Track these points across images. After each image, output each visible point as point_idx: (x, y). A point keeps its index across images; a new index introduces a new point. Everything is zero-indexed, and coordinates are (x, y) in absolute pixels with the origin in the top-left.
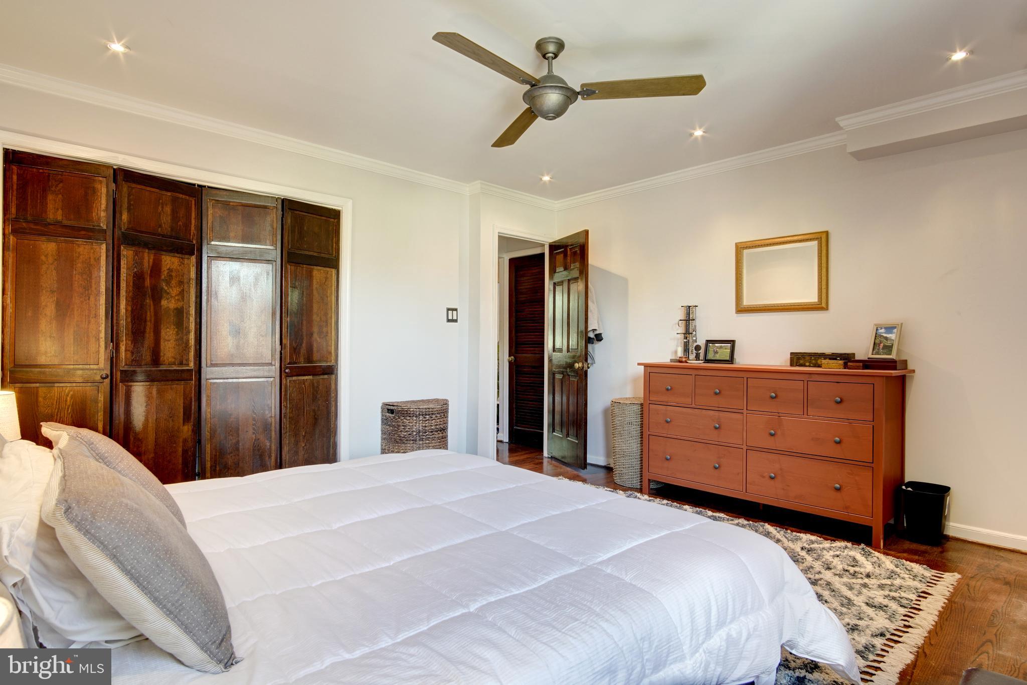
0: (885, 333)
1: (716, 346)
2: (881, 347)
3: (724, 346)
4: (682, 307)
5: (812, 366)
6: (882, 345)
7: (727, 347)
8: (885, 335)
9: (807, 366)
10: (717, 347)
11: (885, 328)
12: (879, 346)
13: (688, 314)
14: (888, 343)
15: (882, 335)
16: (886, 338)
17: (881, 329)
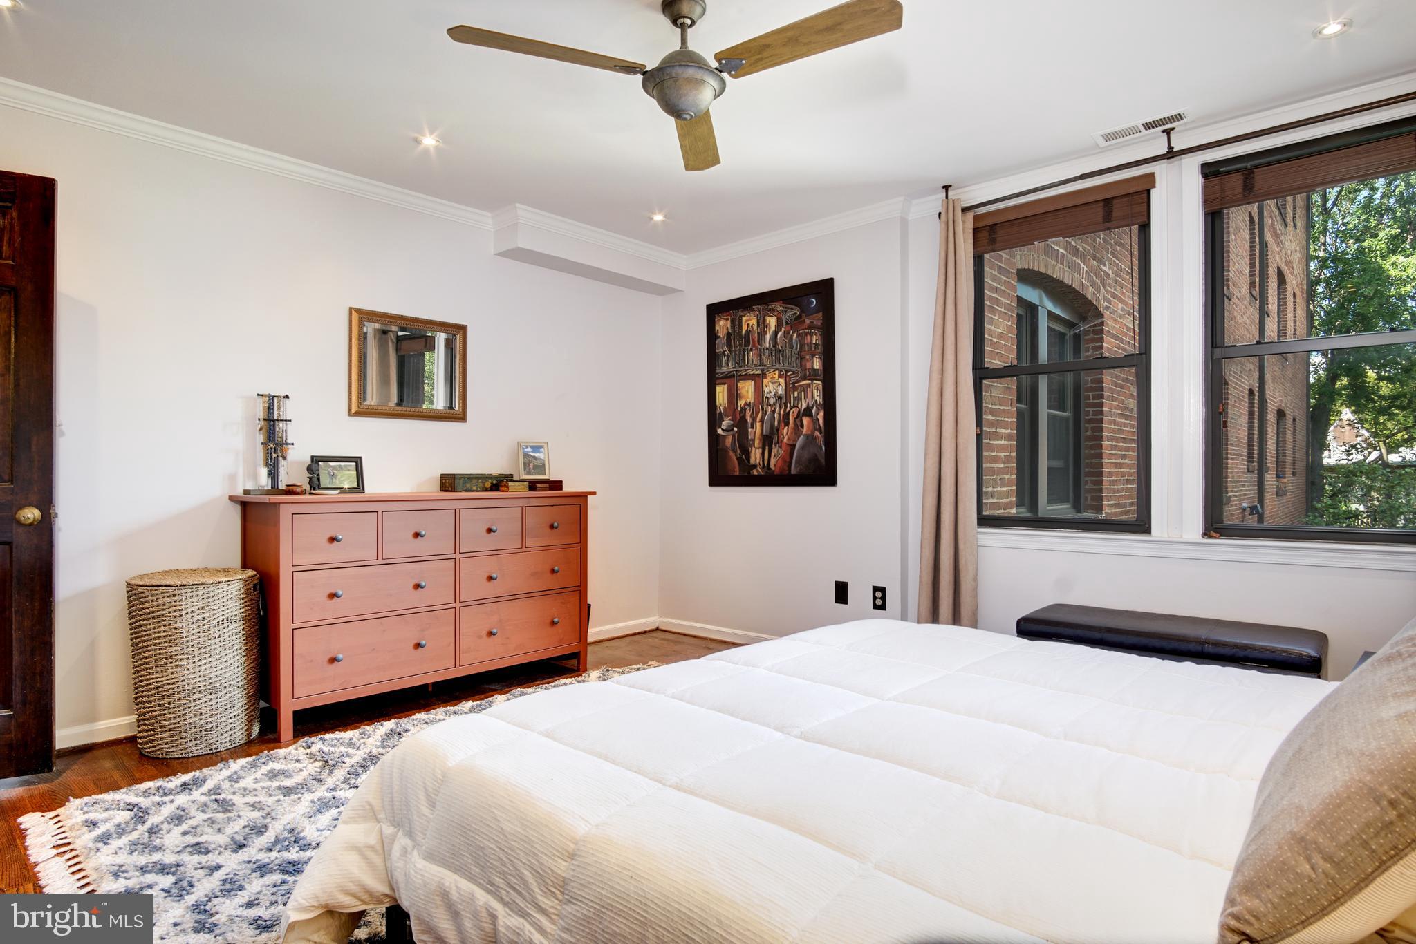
0: (532, 452)
1: (331, 466)
2: (531, 467)
3: (344, 466)
4: (258, 395)
5: (479, 491)
6: (531, 464)
7: (350, 468)
8: (533, 454)
9: (473, 491)
10: (334, 468)
11: (532, 447)
12: (529, 465)
13: (270, 410)
14: (539, 463)
15: (530, 455)
16: (535, 458)
17: (527, 447)
